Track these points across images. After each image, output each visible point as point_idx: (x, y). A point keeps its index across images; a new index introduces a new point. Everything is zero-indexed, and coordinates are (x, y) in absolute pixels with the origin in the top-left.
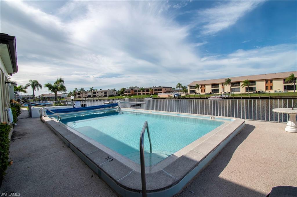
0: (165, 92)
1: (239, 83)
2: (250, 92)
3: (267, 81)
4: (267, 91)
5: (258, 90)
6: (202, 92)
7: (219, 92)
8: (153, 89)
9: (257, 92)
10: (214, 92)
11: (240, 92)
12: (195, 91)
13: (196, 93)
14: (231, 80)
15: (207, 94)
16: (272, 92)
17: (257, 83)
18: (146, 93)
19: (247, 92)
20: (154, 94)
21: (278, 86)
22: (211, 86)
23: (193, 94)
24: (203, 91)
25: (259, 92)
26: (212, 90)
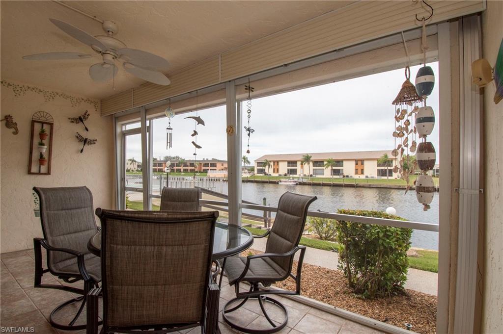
0: (222, 170)
1: (322, 162)
2: (335, 177)
3: (357, 161)
4: (357, 177)
5: (345, 174)
6: (274, 172)
7: (296, 174)
8: (201, 163)
9: (344, 177)
10: (290, 174)
11: (323, 174)
12: (264, 170)
13: (266, 174)
14: (311, 157)
15: (281, 175)
16: (363, 177)
17: (345, 163)
18: (189, 168)
19: (331, 177)
20: (202, 171)
21: (371, 170)
22: (286, 163)
23: (261, 175)
24: (276, 171)
25: (347, 176)
26: (288, 170)
